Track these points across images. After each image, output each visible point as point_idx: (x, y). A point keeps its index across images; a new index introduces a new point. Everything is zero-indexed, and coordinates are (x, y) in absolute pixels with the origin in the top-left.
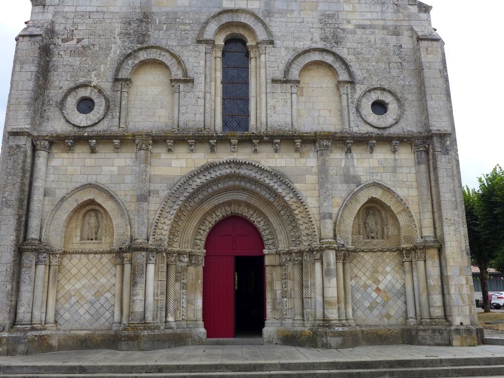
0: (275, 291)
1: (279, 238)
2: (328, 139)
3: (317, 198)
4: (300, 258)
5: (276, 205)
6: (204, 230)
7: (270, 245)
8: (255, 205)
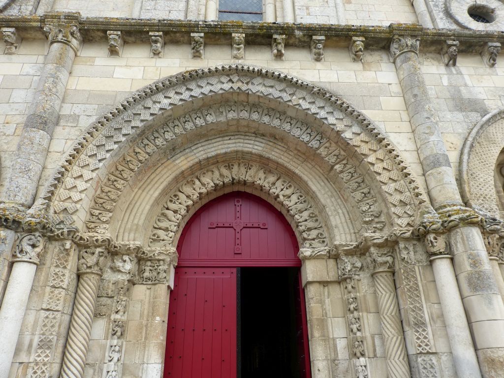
0: (331, 342)
1: (334, 223)
2: (413, 36)
3: (411, 135)
4: (389, 259)
5: (324, 154)
6: (175, 212)
7: (314, 239)
8: (280, 161)
